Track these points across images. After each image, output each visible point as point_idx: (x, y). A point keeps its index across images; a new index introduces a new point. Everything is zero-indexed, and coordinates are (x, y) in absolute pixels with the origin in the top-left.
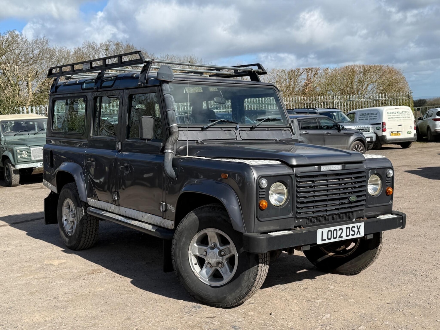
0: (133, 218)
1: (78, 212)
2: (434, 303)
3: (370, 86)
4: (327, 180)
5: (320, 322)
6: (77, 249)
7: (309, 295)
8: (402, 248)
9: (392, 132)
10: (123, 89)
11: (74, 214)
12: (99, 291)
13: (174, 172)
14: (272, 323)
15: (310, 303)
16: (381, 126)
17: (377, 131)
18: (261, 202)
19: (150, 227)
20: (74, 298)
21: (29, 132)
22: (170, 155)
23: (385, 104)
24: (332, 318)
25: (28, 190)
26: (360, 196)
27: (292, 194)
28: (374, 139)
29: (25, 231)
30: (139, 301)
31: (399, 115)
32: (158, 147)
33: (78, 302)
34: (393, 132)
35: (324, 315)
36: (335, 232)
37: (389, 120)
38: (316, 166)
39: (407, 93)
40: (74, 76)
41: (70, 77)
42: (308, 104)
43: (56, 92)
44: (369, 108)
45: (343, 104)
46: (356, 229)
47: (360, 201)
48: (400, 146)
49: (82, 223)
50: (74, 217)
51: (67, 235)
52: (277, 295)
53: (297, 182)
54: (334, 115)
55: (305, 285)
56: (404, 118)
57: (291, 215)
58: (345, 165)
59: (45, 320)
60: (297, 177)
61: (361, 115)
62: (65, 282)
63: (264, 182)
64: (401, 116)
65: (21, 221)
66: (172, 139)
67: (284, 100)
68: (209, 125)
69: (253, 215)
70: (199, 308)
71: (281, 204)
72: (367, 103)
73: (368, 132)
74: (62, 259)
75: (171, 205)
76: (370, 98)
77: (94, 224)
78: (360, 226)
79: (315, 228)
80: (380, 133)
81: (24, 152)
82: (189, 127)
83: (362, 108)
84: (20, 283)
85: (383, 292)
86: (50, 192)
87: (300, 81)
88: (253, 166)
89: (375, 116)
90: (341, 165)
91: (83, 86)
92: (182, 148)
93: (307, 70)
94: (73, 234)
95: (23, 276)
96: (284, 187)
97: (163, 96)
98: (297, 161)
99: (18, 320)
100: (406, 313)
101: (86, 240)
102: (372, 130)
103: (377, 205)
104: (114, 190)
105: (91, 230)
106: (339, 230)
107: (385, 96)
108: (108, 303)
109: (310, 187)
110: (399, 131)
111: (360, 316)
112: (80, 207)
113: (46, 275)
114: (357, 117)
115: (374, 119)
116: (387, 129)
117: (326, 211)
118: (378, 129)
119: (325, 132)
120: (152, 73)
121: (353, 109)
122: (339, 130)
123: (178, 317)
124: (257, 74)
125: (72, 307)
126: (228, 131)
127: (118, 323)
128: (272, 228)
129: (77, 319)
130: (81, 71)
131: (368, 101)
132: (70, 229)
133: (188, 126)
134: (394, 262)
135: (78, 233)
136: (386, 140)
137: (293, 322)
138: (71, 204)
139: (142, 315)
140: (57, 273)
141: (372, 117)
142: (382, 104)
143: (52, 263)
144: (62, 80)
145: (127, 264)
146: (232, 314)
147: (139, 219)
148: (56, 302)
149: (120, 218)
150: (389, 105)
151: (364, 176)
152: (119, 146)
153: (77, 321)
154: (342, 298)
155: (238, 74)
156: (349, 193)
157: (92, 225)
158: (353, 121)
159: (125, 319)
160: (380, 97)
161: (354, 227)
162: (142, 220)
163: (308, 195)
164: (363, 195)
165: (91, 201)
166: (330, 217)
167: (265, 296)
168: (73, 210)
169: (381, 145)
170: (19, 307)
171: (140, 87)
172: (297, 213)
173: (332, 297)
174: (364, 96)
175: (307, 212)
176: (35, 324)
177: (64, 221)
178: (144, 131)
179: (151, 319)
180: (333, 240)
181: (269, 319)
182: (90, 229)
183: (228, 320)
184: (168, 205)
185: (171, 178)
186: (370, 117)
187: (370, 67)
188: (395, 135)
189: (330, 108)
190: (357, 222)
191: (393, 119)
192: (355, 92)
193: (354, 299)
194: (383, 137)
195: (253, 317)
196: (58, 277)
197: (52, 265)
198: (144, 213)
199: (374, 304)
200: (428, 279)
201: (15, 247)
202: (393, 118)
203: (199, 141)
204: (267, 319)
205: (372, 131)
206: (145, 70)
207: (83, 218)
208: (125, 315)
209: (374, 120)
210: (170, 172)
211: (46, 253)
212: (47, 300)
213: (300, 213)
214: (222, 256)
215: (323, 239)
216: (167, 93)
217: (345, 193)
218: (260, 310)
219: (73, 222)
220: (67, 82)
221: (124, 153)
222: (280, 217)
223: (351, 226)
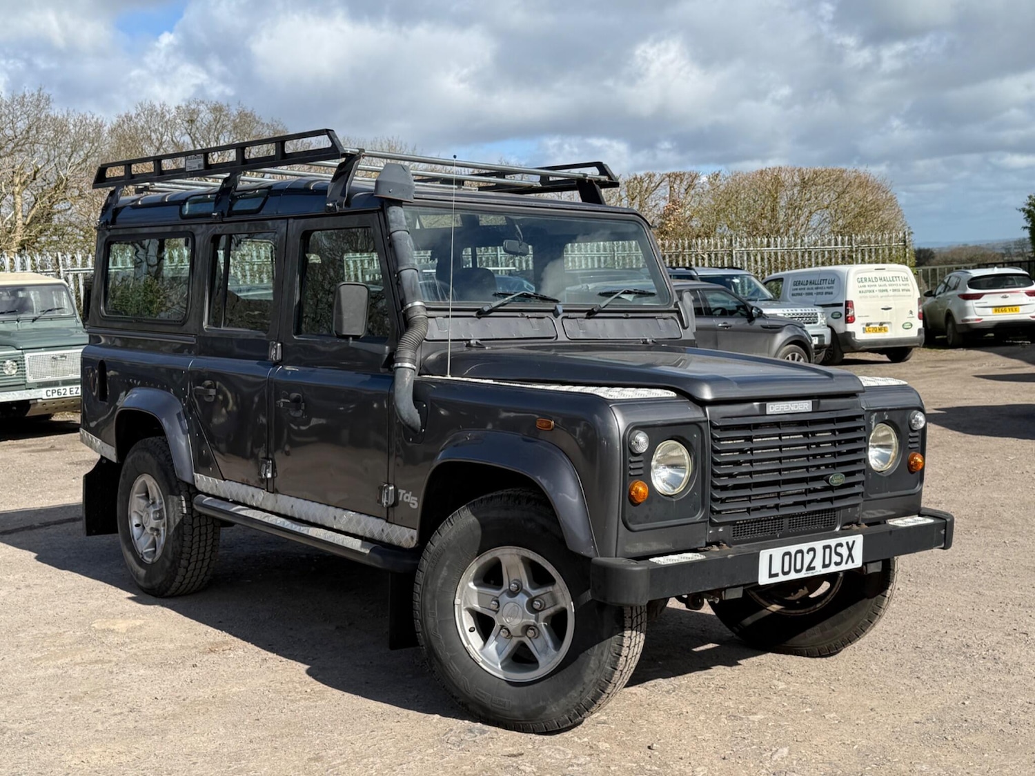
0: (312, 521)
1: (170, 505)
2: (1022, 722)
3: (816, 218)
4: (780, 436)
5: (768, 765)
6: (166, 594)
7: (731, 703)
8: (929, 594)
9: (868, 325)
10: (287, 218)
11: (160, 511)
12: (235, 694)
13: (418, 415)
14: (656, 768)
15: (736, 723)
16: (842, 310)
17: (834, 322)
18: (633, 486)
19: (356, 544)
20: (178, 709)
21: (19, 316)
22: (409, 373)
23: (850, 260)
24: (794, 756)
25: (20, 453)
26: (852, 474)
27: (703, 468)
28: (827, 341)
29: (30, 550)
30: (335, 718)
31: (885, 285)
32: (379, 356)
33: (189, 720)
34: (871, 324)
35: (774, 749)
36: (799, 556)
37: (861, 297)
38: (755, 404)
39: (901, 235)
40: (156, 184)
41: (146, 187)
42: (673, 257)
43: (113, 222)
44: (814, 269)
45: (752, 258)
46: (844, 551)
47: (852, 485)
48: (884, 358)
49: (181, 532)
50: (161, 518)
51: (141, 562)
52: (658, 703)
53: (714, 439)
54: (733, 283)
55: (718, 681)
56: (896, 293)
57: (699, 516)
58: (819, 403)
59: (117, 761)
60: (714, 427)
61: (796, 284)
62: (149, 672)
63: (642, 440)
64: (889, 288)
65: (17, 527)
66: (411, 337)
67: (618, 247)
68: (495, 304)
69: (615, 518)
70: (481, 734)
71: (677, 491)
72: (808, 257)
73: (812, 325)
74: (135, 618)
75: (408, 492)
76: (815, 244)
77: (209, 536)
78: (854, 542)
79: (753, 546)
80: (841, 327)
81: (8, 362)
82: (453, 310)
83: (797, 267)
84: (40, 673)
85: (902, 696)
86: (98, 457)
87: (653, 204)
88: (614, 401)
89: (830, 288)
90: (810, 401)
91: (183, 210)
92: (432, 357)
93: (669, 176)
94: (156, 559)
95: (46, 658)
96: (684, 452)
97: (390, 235)
98: (713, 390)
99: (54, 763)
100: (963, 746)
101: (190, 574)
102: (821, 320)
103: (889, 494)
104: (264, 455)
105: (202, 550)
106: (808, 553)
107: (850, 240)
108: (261, 720)
109: (742, 451)
110: (885, 323)
111: (859, 751)
112: (176, 495)
113: (100, 655)
114: (788, 287)
115: (826, 293)
116: (856, 316)
117: (777, 507)
118: (836, 316)
119: (719, 323)
120: (362, 180)
121: (777, 269)
122: (751, 318)
123: (435, 754)
124: (597, 186)
125: (178, 730)
126: (538, 318)
127: (294, 768)
128: (655, 546)
129: (194, 760)
130: (179, 173)
131: (810, 253)
132: (147, 548)
133: (450, 307)
134: (916, 628)
135: (170, 556)
136: (854, 342)
137: (706, 766)
138: (151, 488)
139: (349, 751)
140: (126, 650)
141: (821, 288)
142: (843, 258)
143: (112, 627)
144: (129, 194)
145: (291, 629)
146: (562, 748)
147: (327, 525)
148: (137, 719)
149: (279, 521)
150: (860, 261)
151: (861, 427)
152: (276, 353)
153: (194, 763)
154: (809, 710)
155: (548, 185)
156: (827, 466)
157: (203, 537)
158: (777, 298)
159: (310, 759)
160: (840, 243)
161: (840, 545)
162: (335, 527)
163: (736, 470)
164: (859, 471)
165: (203, 482)
166: (786, 521)
167: (630, 705)
168: (158, 501)
169: (843, 353)
170: (48, 730)
171: (331, 213)
172: (713, 511)
173: (786, 709)
174: (802, 241)
175: (735, 510)
176: (96, 771)
177: (135, 528)
178: (345, 317)
179: (371, 759)
180: (793, 576)
181: (647, 758)
182: (199, 547)
183: (553, 761)
184: (400, 491)
185: (408, 429)
186: (817, 288)
187: (815, 173)
188: (875, 330)
189: (723, 267)
190: (844, 533)
191: (871, 294)
192: (781, 231)
193: (836, 712)
194: (849, 335)
195: (610, 753)
196: (131, 660)
197: (113, 631)
198: (339, 511)
199: (885, 724)
200: (1000, 666)
201: (14, 589)
202: (870, 291)
203: (472, 342)
204: (643, 758)
205: (823, 321)
206: (343, 173)
207: (182, 520)
208: (308, 750)
209: (828, 295)
210: (409, 414)
211: (92, 604)
212: (115, 715)
213: (719, 512)
214: (535, 611)
215: (773, 572)
216: (400, 228)
217: (818, 467)
218: (624, 739)
219: (157, 530)
220: (138, 199)
221: (288, 368)
222: (675, 522)
223: (834, 543)
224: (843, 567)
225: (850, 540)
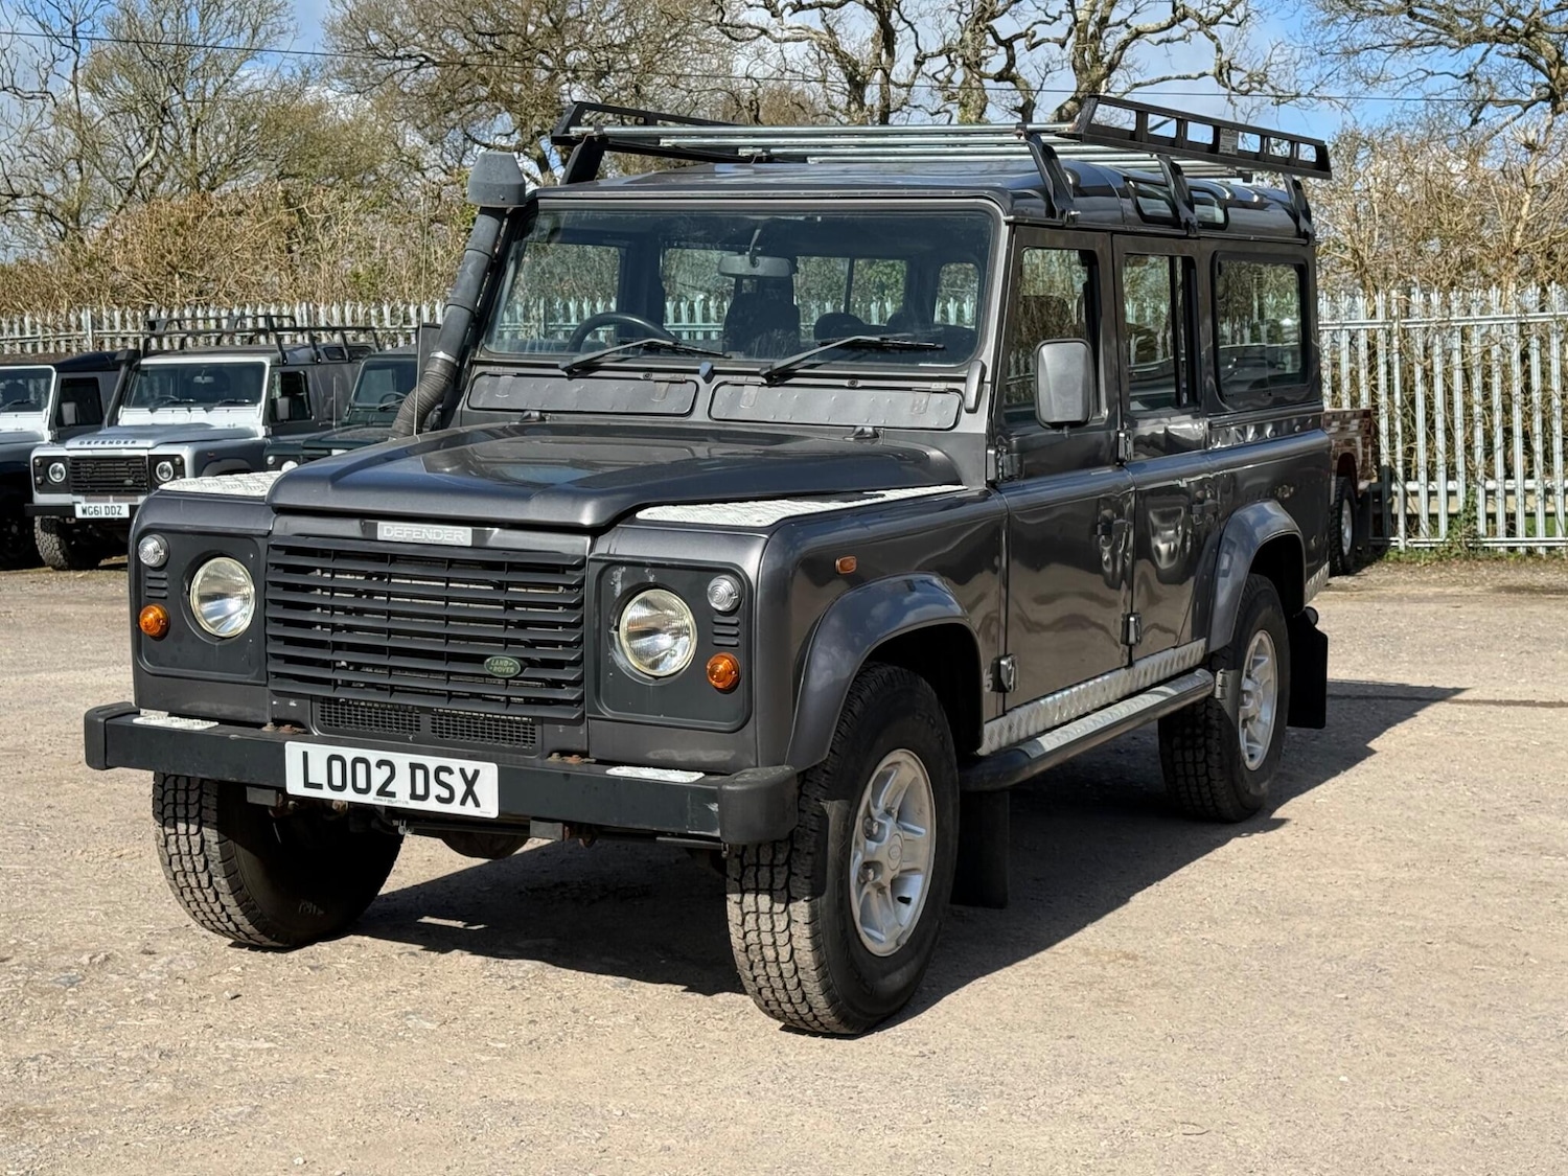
4: (388, 577)
36: (361, 767)
46: (456, 782)
58: (489, 534)
78: (476, 773)
90: (471, 530)
96: (248, 578)
106: (379, 766)
126: (674, 382)
163: (304, 617)
166: (426, 719)
180: (351, 796)
203: (531, 413)
222: (215, 675)
223: (433, 763)
224: (454, 808)
225: (470, 766)
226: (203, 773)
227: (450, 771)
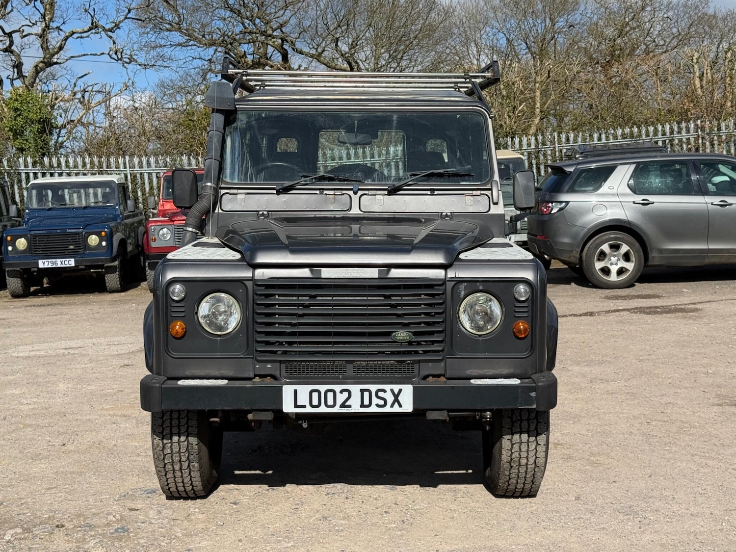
4: (331, 296)
18: (173, 325)
26: (429, 333)
27: (247, 317)
36: (331, 394)
47: (428, 343)
53: (256, 294)
57: (243, 353)
60: (260, 285)
63: (177, 291)
66: (194, 209)
78: (400, 391)
88: (170, 260)
90: (376, 270)
103: (486, 355)
106: (342, 392)
117: (333, 354)
151: (440, 294)
164: (441, 332)
166: (349, 366)
180: (324, 409)
213: (263, 352)
222: (219, 355)
223: (373, 388)
224: (387, 409)
225: (396, 388)
226: (227, 407)
227: (384, 391)
